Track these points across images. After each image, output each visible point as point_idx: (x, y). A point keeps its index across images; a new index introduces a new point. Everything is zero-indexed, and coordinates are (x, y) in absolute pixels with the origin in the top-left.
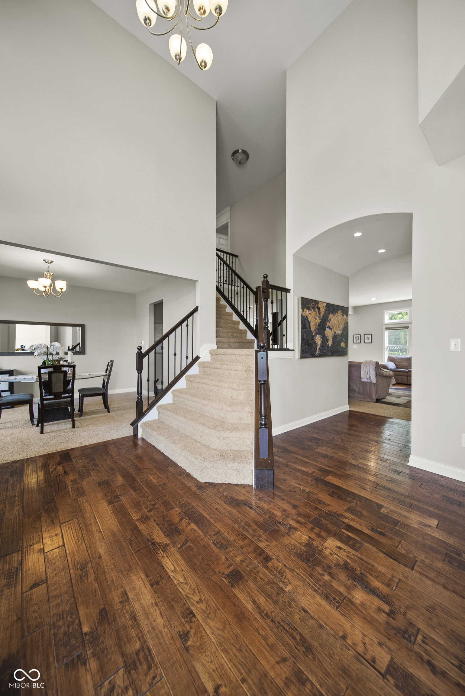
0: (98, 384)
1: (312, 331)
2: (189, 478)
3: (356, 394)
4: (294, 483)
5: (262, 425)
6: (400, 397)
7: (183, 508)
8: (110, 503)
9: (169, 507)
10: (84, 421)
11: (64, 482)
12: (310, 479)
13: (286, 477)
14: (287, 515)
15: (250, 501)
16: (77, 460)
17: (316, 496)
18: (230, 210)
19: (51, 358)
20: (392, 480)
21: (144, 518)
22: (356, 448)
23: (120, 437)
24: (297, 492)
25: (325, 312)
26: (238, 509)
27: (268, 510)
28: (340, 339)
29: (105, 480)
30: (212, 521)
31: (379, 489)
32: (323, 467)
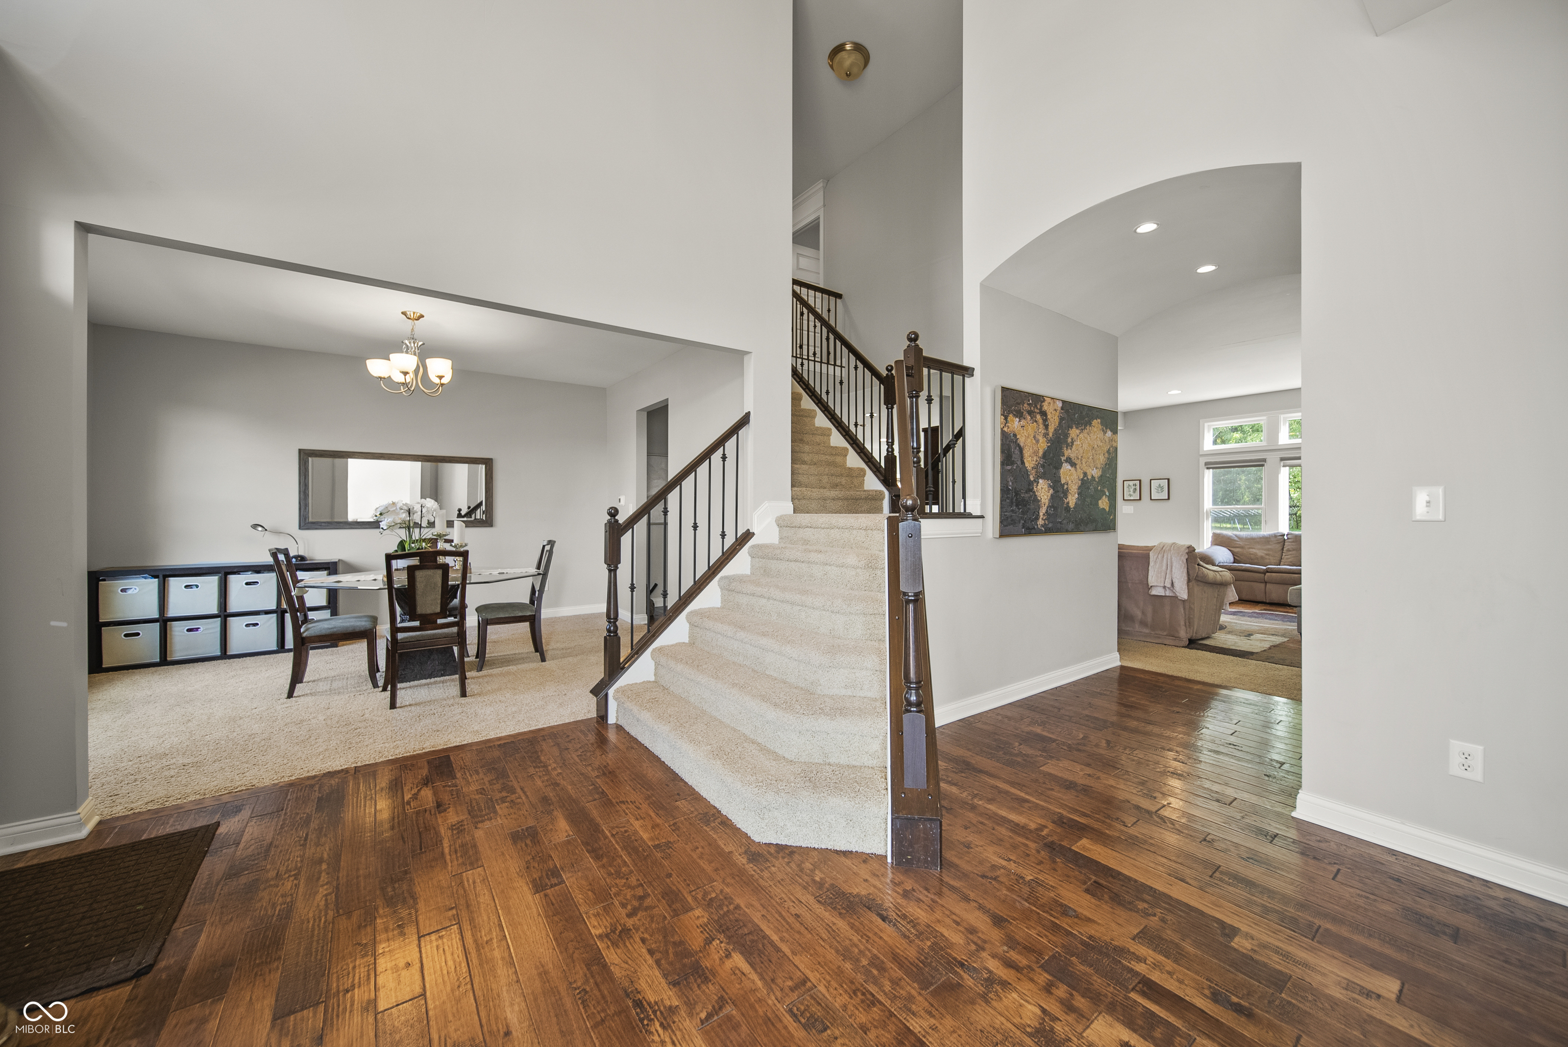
0: (520, 594)
1: (1027, 470)
2: (727, 831)
3: (1137, 626)
4: (992, 855)
5: (910, 704)
6: (1250, 635)
7: (713, 911)
8: (538, 887)
9: (678, 905)
10: (486, 680)
11: (434, 828)
12: (1032, 845)
13: (970, 839)
14: (979, 942)
15: (882, 899)
16: (468, 774)
17: (1052, 895)
18: (825, 188)
19: (416, 534)
20: (1253, 858)
21: (617, 932)
22: (1148, 765)
23: (567, 721)
24: (1001, 879)
25: (1060, 423)
26: (852, 921)
27: (928, 926)
28: (1096, 490)
29: (527, 829)
30: (785, 948)
31: (1221, 880)
32: (1065, 813)
